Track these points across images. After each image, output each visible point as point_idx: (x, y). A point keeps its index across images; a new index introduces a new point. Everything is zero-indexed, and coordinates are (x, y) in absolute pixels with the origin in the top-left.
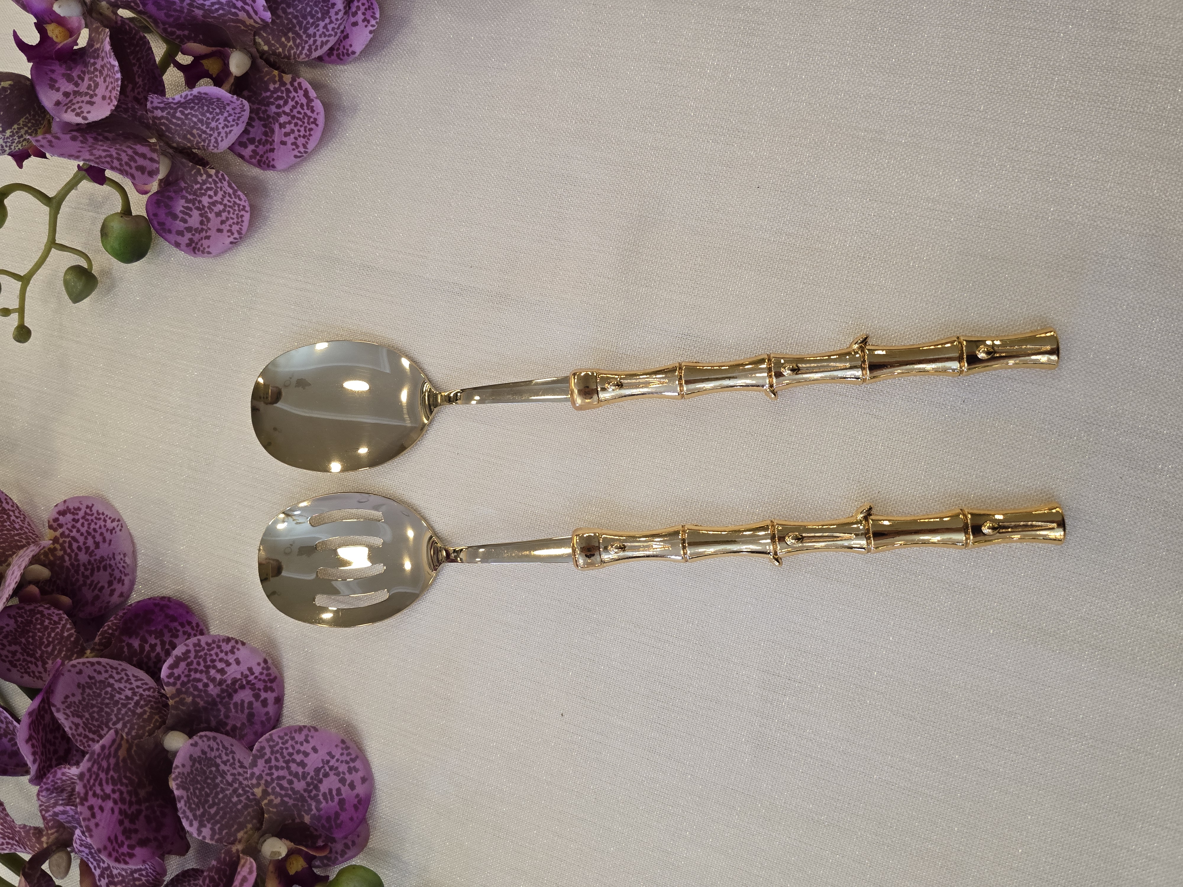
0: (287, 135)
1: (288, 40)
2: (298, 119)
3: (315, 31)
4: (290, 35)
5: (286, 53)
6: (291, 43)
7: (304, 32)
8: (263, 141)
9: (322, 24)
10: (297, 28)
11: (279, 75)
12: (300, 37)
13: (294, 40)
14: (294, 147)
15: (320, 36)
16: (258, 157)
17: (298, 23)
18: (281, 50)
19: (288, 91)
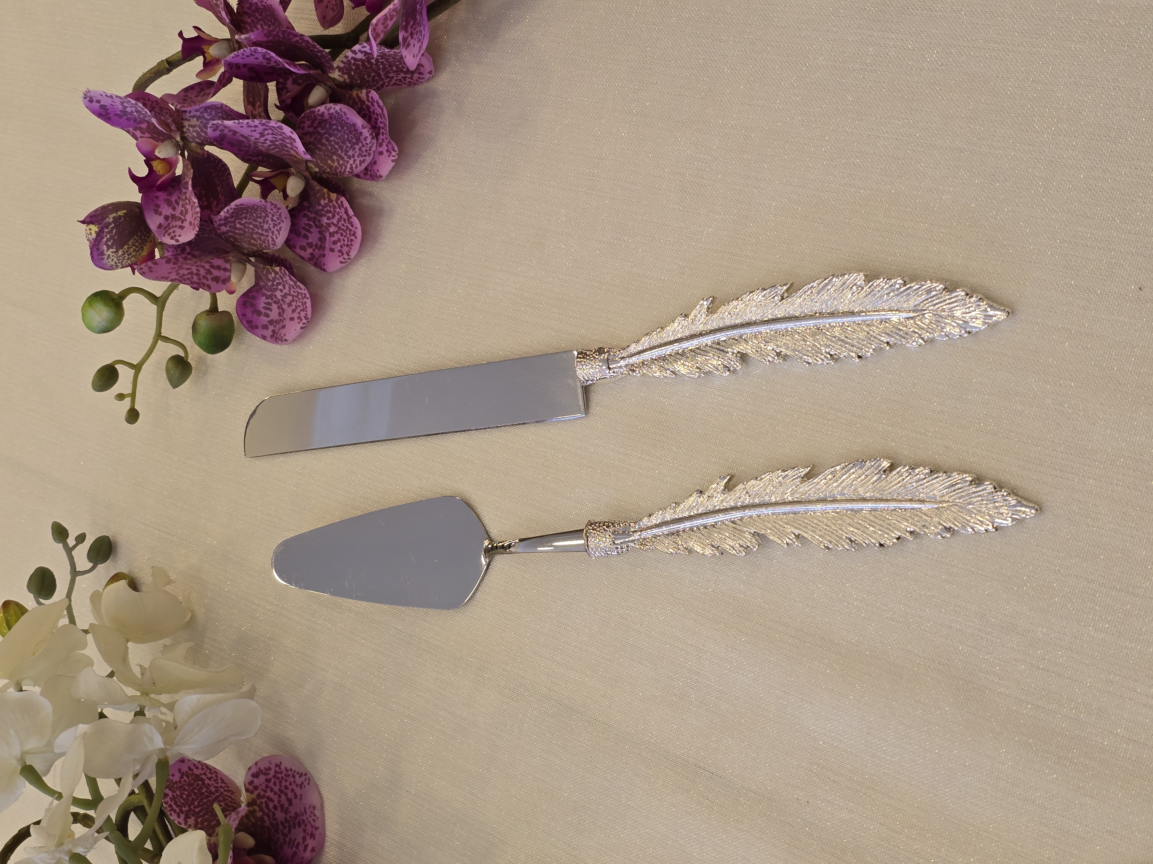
0: (335, 243)
1: (333, 161)
2: (343, 230)
3: (353, 152)
4: (335, 157)
5: (333, 171)
6: (336, 164)
7: (345, 155)
8: (319, 245)
9: (357, 147)
10: (340, 152)
11: (327, 192)
12: (343, 159)
13: (338, 161)
14: (340, 254)
15: (358, 157)
16: (315, 260)
17: (339, 148)
18: (329, 170)
19: (334, 205)
